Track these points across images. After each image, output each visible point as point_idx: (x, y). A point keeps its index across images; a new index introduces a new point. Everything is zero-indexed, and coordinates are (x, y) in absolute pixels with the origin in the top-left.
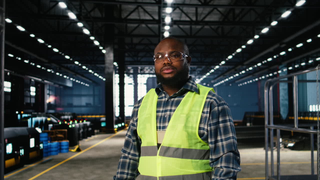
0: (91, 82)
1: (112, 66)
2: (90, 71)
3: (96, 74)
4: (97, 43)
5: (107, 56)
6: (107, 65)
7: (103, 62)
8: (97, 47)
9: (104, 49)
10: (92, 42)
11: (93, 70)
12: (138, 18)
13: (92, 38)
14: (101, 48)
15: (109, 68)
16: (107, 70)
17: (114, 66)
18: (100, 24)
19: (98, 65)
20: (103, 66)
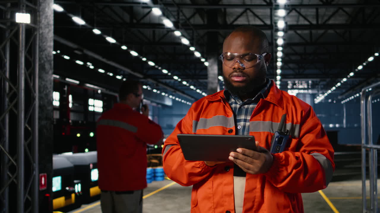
0: (193, 99)
1: (217, 81)
2: (192, 87)
3: (198, 91)
4: (198, 54)
5: (209, 69)
6: (210, 79)
7: (206, 76)
8: (199, 59)
9: (206, 61)
10: (192, 53)
11: (194, 86)
12: (246, 23)
13: (192, 49)
14: (203, 60)
15: (212, 83)
16: (210, 86)
17: (219, 80)
18: (202, 32)
19: (201, 81)
20: (205, 81)
